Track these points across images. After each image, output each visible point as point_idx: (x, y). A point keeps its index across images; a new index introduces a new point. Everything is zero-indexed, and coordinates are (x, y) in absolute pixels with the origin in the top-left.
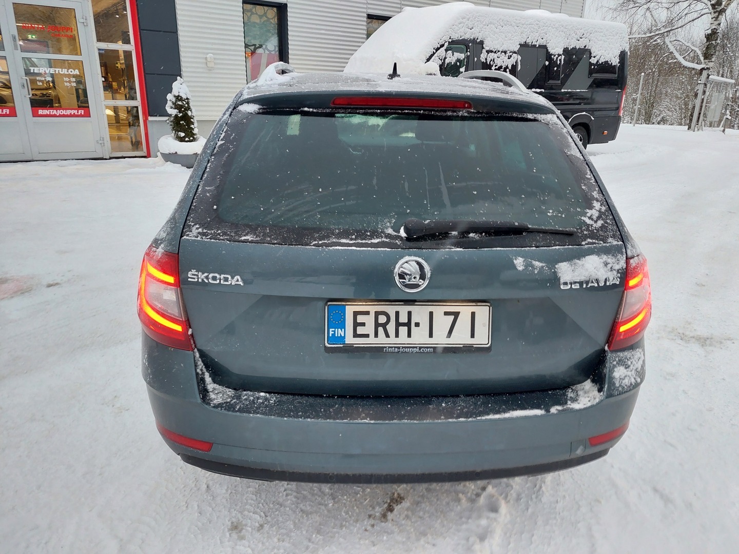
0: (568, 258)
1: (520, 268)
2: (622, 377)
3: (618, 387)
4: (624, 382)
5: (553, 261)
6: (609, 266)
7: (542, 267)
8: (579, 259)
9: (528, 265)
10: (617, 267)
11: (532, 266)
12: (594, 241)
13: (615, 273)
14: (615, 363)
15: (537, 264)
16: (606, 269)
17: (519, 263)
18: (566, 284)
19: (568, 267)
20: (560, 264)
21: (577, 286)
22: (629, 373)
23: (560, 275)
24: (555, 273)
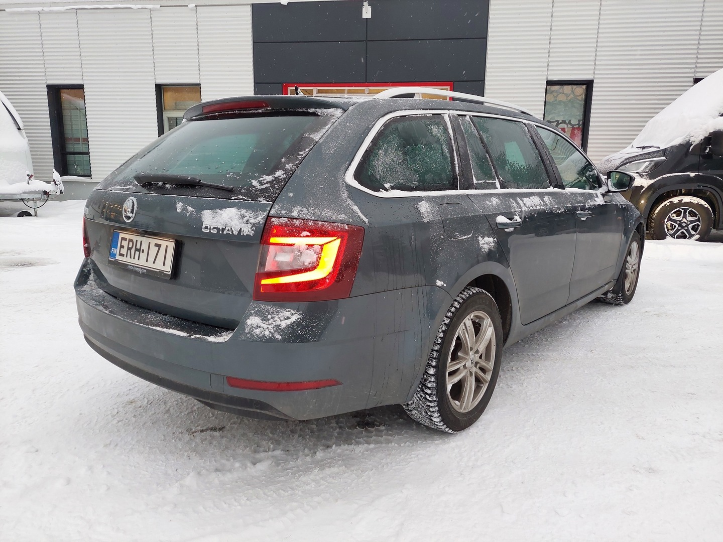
0: (213, 207)
1: (179, 210)
2: (255, 326)
3: (247, 333)
4: (255, 331)
5: (200, 208)
6: (245, 219)
7: (193, 212)
8: (221, 209)
9: (184, 209)
10: (252, 221)
11: (187, 210)
12: (244, 197)
13: (250, 226)
14: (253, 312)
15: (190, 209)
16: (240, 221)
17: (179, 206)
18: (206, 228)
19: (210, 214)
20: (205, 211)
21: (215, 231)
22: (265, 326)
23: (203, 219)
24: (201, 218)
